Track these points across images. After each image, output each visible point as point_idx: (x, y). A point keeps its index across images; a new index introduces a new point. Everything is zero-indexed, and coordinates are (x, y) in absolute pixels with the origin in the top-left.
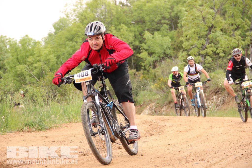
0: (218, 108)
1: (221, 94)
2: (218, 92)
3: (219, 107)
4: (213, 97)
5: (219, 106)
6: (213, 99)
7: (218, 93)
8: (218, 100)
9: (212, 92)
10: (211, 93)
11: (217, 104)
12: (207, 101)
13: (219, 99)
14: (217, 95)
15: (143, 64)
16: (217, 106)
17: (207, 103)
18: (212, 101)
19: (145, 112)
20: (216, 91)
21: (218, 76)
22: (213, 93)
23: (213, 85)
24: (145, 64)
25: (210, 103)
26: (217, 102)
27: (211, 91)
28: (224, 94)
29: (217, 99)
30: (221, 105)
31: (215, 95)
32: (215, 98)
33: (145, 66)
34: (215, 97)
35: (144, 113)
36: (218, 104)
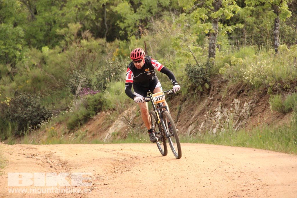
0: (241, 123)
1: (247, 96)
2: (243, 91)
3: (243, 121)
4: (233, 102)
5: (244, 118)
6: (233, 106)
7: (241, 95)
8: (242, 108)
9: (232, 91)
10: (230, 93)
11: (240, 115)
12: (223, 108)
13: (243, 106)
14: (240, 97)
15: (122, 25)
16: (240, 119)
17: (224, 113)
18: (232, 109)
19: (118, 125)
20: (239, 91)
21: (242, 61)
22: (233, 93)
23: (235, 78)
24: (126, 25)
25: (228, 113)
26: (241, 111)
27: (231, 89)
28: (252, 97)
29: (240, 106)
30: (248, 117)
31: (236, 98)
32: (237, 104)
33: (125, 28)
34: (236, 101)
35: (115, 127)
36: (242, 115)
